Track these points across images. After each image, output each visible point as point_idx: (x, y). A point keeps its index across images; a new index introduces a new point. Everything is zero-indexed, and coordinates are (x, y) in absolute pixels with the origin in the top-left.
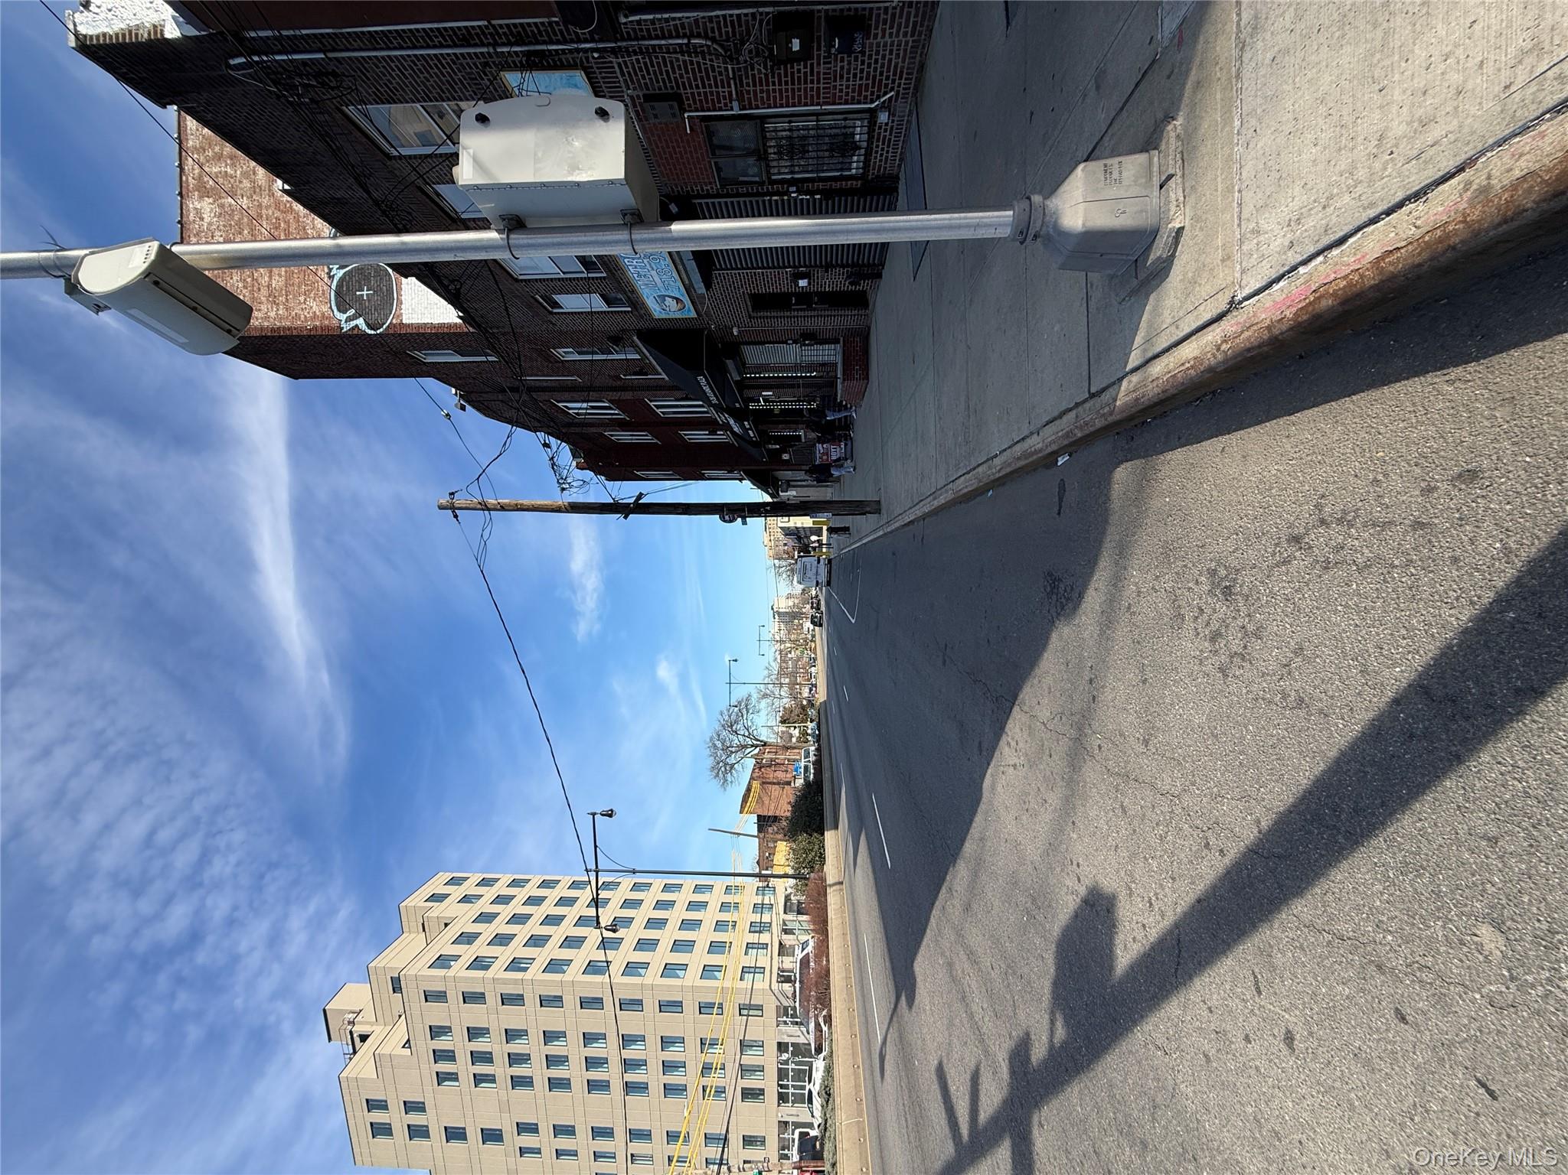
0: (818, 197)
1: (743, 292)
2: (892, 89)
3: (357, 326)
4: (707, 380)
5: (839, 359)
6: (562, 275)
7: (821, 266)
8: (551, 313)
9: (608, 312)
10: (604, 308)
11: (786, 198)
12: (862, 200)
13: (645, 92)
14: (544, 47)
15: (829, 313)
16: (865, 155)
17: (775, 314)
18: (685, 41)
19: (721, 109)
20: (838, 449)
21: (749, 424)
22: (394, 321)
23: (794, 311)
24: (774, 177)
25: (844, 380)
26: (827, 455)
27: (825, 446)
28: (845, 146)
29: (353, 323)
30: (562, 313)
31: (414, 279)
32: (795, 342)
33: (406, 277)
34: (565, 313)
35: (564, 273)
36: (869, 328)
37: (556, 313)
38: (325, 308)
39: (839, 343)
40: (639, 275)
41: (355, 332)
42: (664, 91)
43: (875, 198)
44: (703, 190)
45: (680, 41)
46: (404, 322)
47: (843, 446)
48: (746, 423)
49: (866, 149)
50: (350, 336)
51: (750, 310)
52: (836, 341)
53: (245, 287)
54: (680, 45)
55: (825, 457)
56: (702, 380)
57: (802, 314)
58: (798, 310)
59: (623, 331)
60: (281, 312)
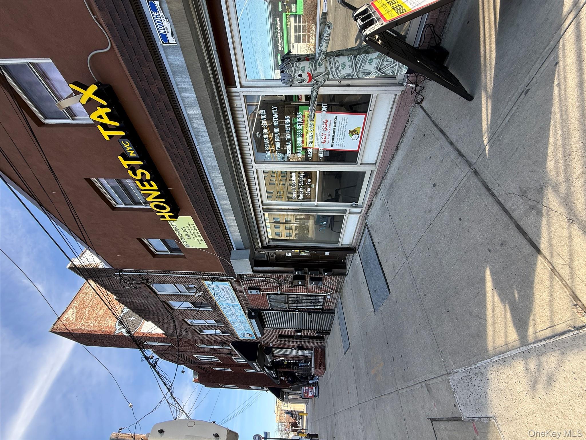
0: (306, 313)
1: (276, 334)
2: (331, 291)
3: (122, 332)
4: (257, 364)
5: (313, 355)
6: (207, 324)
7: (307, 329)
8: (199, 334)
9: (222, 335)
10: (221, 334)
11: (294, 312)
12: (322, 315)
13: (249, 287)
14: (219, 277)
15: (309, 341)
16: (323, 304)
17: (288, 340)
18: (264, 278)
19: (274, 292)
20: (312, 390)
21: (273, 372)
22: (137, 331)
23: (295, 339)
24: (290, 307)
25: (315, 369)
26: (307, 393)
27: (306, 388)
28: (317, 302)
29: (120, 331)
30: (204, 334)
31: (151, 322)
32: (295, 349)
33: (148, 321)
34: (205, 334)
35: (208, 323)
36: (325, 347)
37: (201, 334)
38: (113, 324)
39: (313, 350)
40: (236, 327)
41: (120, 334)
42: (255, 287)
43: (327, 315)
44: (264, 308)
45: (263, 278)
46: (141, 331)
47: (314, 389)
48: (272, 371)
49: (323, 303)
50: (117, 335)
51: (278, 338)
52: (311, 350)
53: (88, 313)
54: (263, 279)
55: (306, 395)
56: (255, 364)
57: (298, 340)
58: (297, 339)
59: (227, 341)
60: (95, 324)
